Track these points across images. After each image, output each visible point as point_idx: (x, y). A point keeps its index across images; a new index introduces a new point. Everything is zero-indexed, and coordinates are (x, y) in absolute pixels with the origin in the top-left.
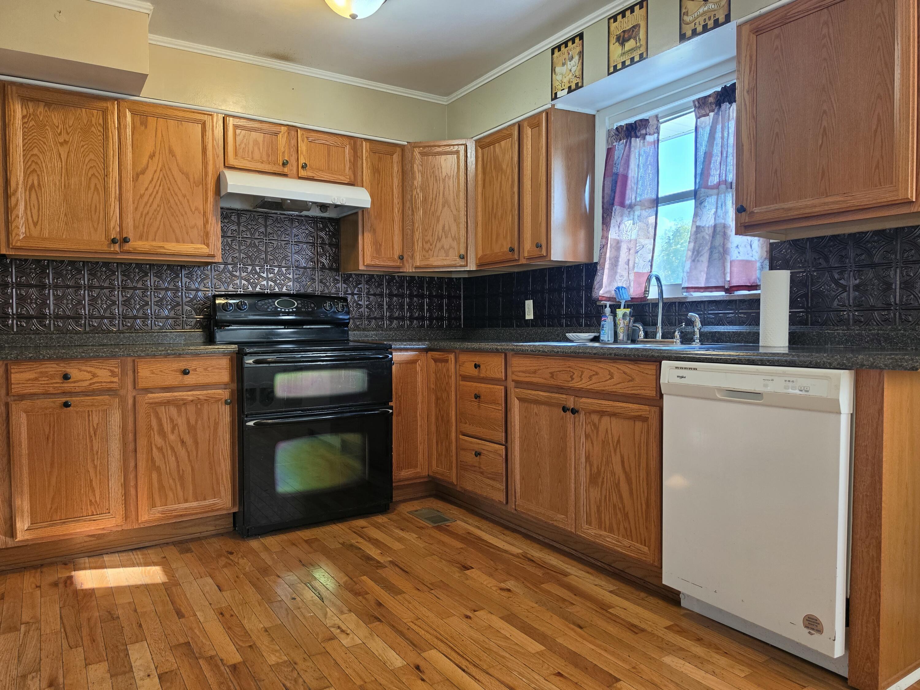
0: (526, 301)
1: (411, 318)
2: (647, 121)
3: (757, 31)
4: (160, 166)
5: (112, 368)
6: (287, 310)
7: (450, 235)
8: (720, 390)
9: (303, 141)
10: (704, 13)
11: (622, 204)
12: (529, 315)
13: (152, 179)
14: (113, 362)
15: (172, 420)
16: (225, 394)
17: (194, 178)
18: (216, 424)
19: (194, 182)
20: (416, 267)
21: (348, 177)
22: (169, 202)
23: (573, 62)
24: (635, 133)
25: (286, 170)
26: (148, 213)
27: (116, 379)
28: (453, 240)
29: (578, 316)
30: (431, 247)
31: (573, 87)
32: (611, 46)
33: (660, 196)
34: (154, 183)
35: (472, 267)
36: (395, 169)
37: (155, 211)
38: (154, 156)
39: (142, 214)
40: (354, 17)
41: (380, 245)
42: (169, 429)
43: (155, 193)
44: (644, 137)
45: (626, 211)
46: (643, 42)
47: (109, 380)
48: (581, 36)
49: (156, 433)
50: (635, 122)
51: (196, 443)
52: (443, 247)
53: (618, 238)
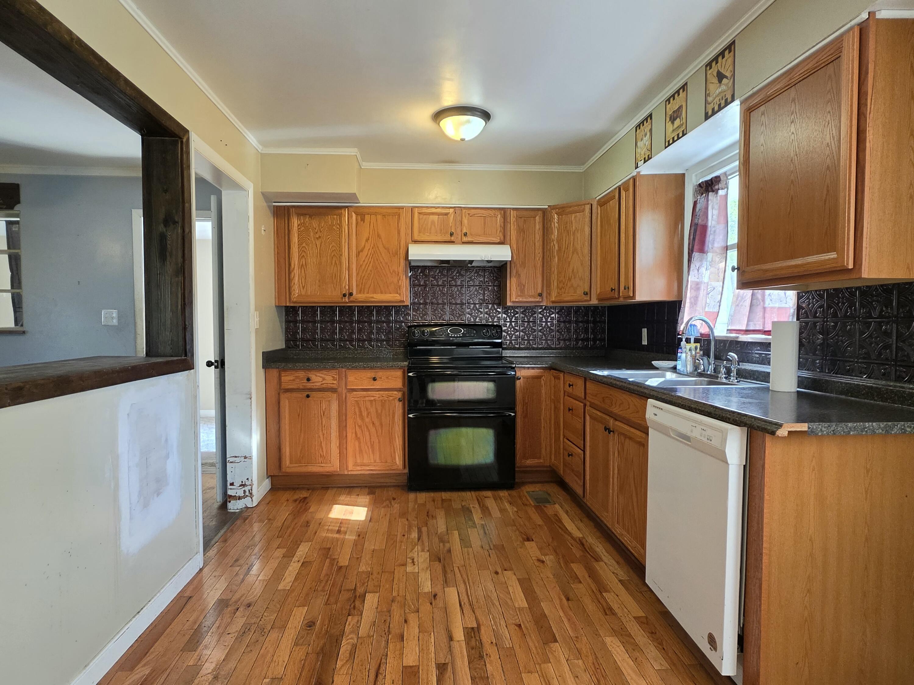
0: (641, 329)
2: (719, 177)
3: (749, 109)
4: (372, 246)
5: (333, 375)
6: (456, 336)
7: (577, 276)
8: (674, 430)
9: (465, 216)
10: (720, 93)
11: (702, 251)
12: (645, 340)
13: (367, 254)
14: (334, 372)
15: (367, 409)
16: (399, 395)
17: (392, 251)
18: (394, 414)
19: (393, 254)
20: (553, 302)
21: (499, 238)
22: (377, 268)
23: (646, 138)
24: (712, 188)
25: (453, 238)
26: (364, 276)
27: (335, 382)
28: (580, 280)
30: (563, 286)
31: (647, 159)
32: (667, 124)
34: (368, 257)
35: (594, 302)
36: (537, 227)
37: (369, 274)
38: (369, 239)
39: (361, 277)
40: (463, 140)
41: (524, 286)
42: (365, 415)
43: (369, 263)
44: (717, 192)
46: (684, 121)
47: (331, 383)
48: (650, 116)
49: (358, 416)
50: (712, 179)
51: (381, 425)
52: (572, 286)
53: (696, 280)
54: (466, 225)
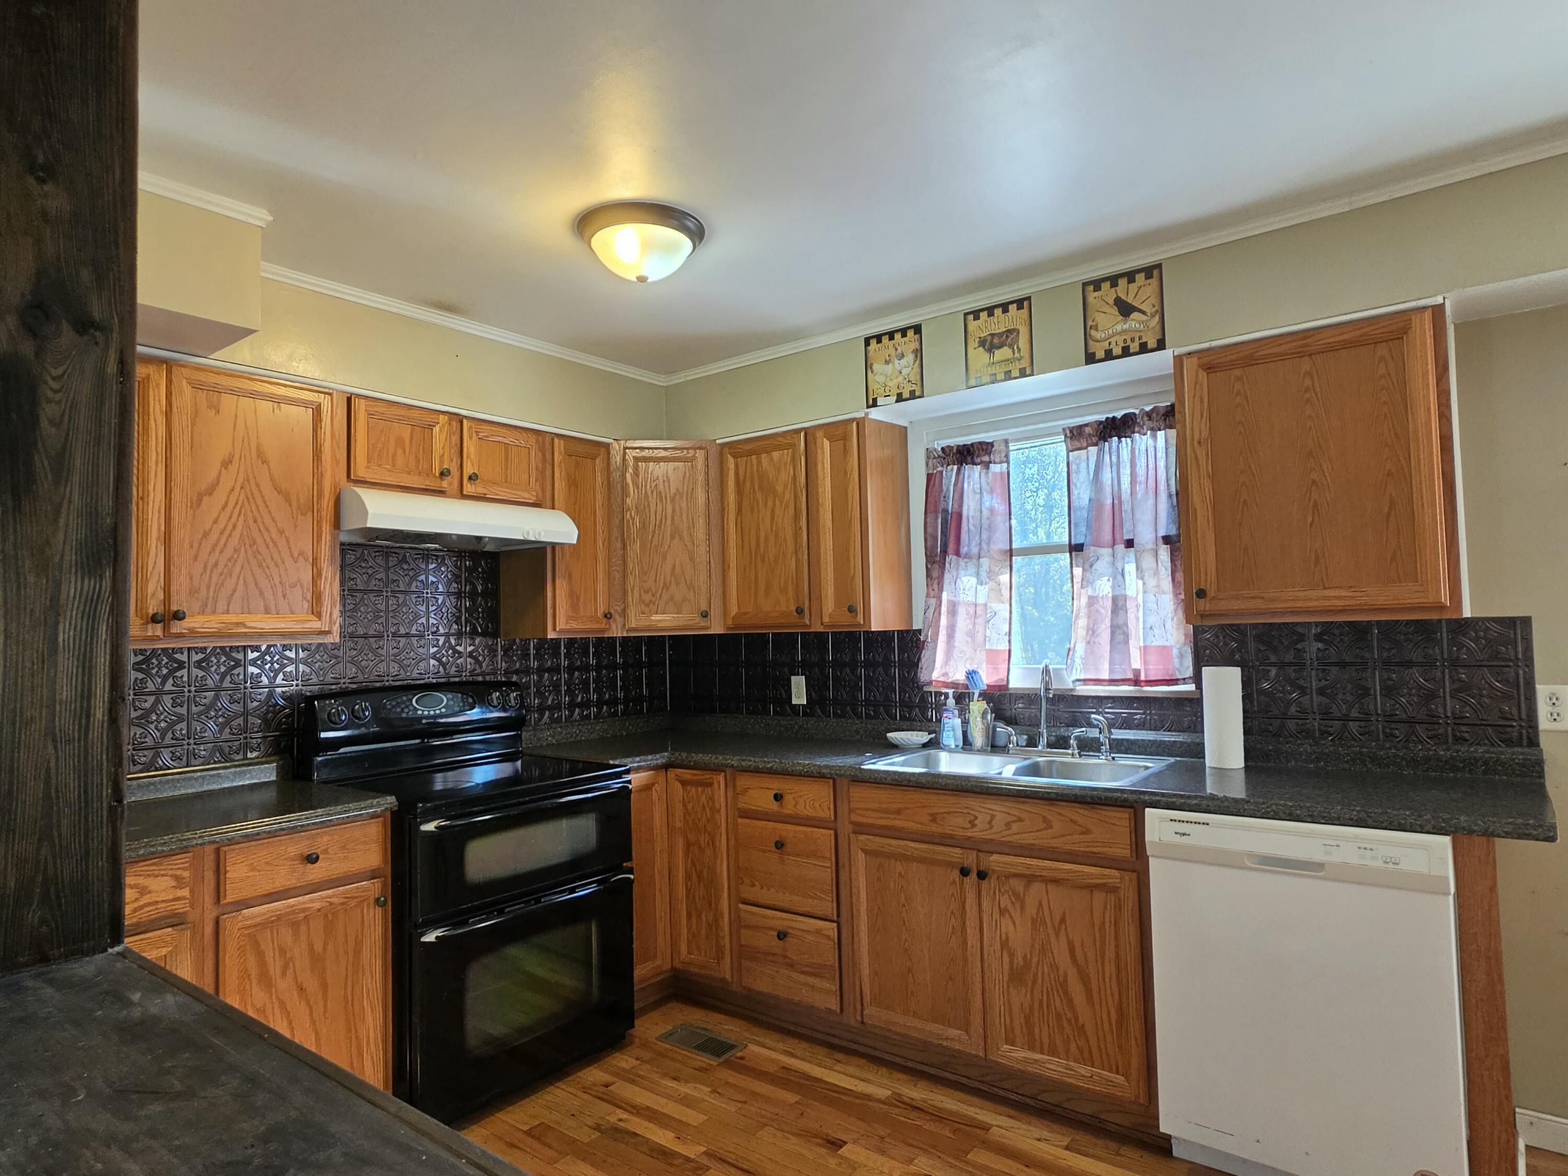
0: (793, 678)
1: (600, 703)
2: (991, 444)
3: (1209, 368)
4: (240, 480)
5: (178, 873)
6: (432, 713)
7: (683, 580)
8: (1251, 855)
9: (471, 438)
10: (1124, 332)
11: (957, 553)
12: (799, 697)
13: (226, 503)
14: (182, 860)
15: (283, 951)
16: (373, 888)
17: (298, 500)
18: (359, 944)
19: (299, 507)
20: (631, 630)
21: (534, 493)
22: (255, 543)
23: (903, 362)
24: (972, 458)
25: (445, 484)
26: (216, 565)
27: (185, 892)
28: (689, 589)
29: (888, 705)
30: (653, 599)
31: (906, 395)
32: (970, 350)
33: (1014, 547)
34: (228, 510)
35: (717, 629)
36: (599, 479)
37: (229, 560)
38: (231, 462)
39: (205, 567)
40: (642, 279)
41: (578, 598)
42: (277, 969)
43: (230, 527)
44: (987, 465)
45: (962, 562)
46: (1025, 353)
47: (171, 897)
48: (917, 329)
49: (254, 982)
50: (972, 444)
51: (324, 986)
52: (672, 599)
53: (954, 599)
54: (472, 456)
